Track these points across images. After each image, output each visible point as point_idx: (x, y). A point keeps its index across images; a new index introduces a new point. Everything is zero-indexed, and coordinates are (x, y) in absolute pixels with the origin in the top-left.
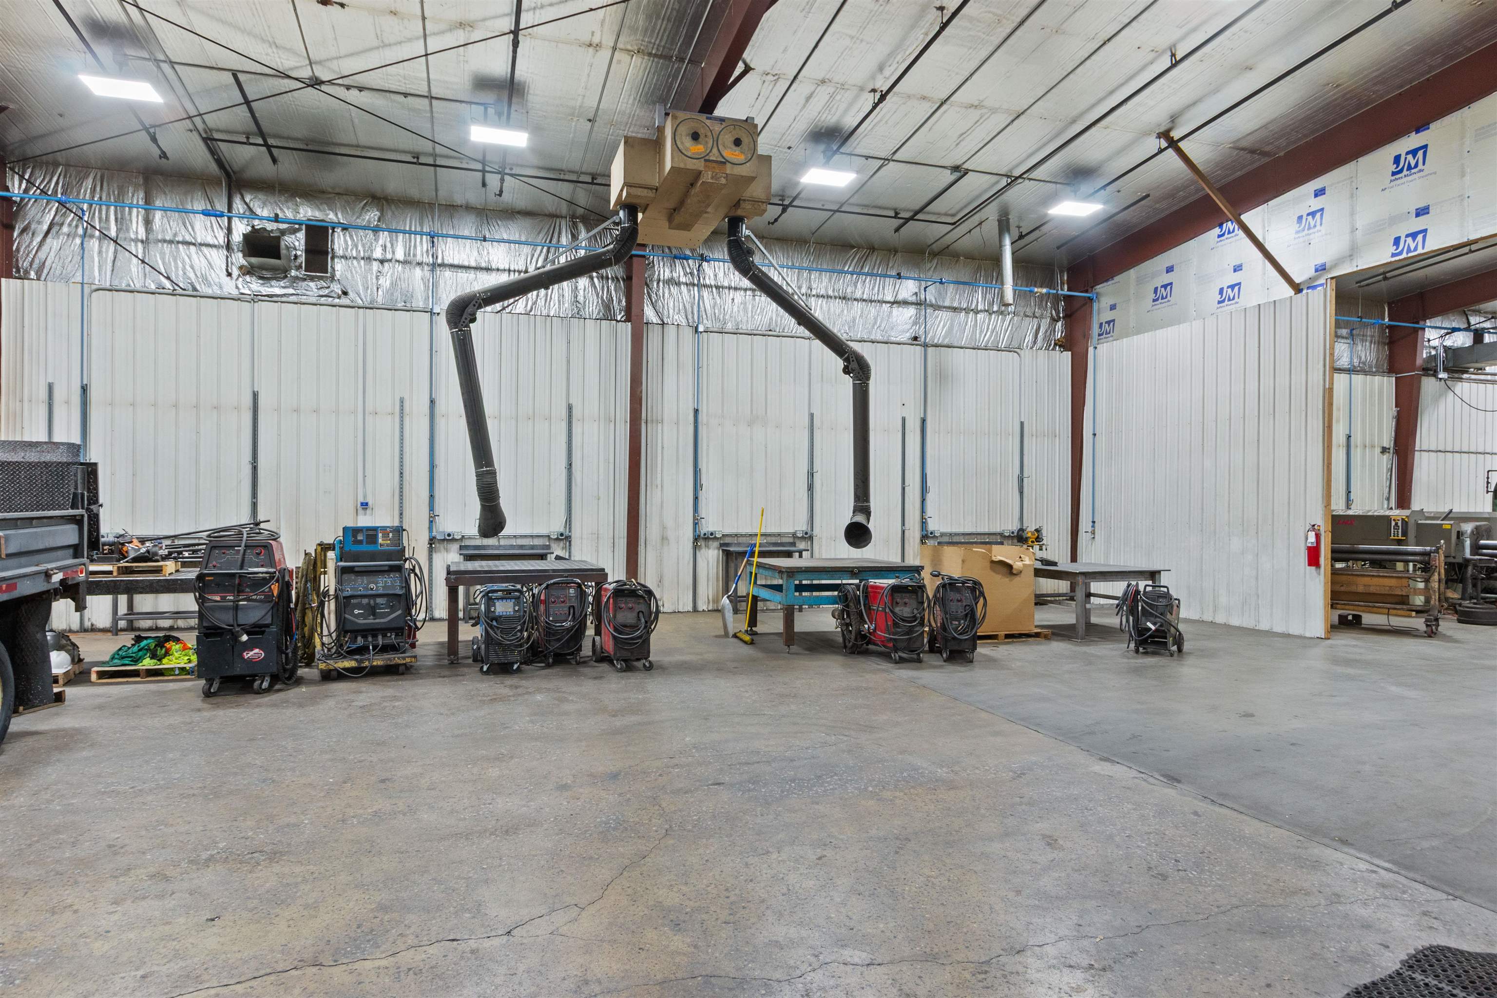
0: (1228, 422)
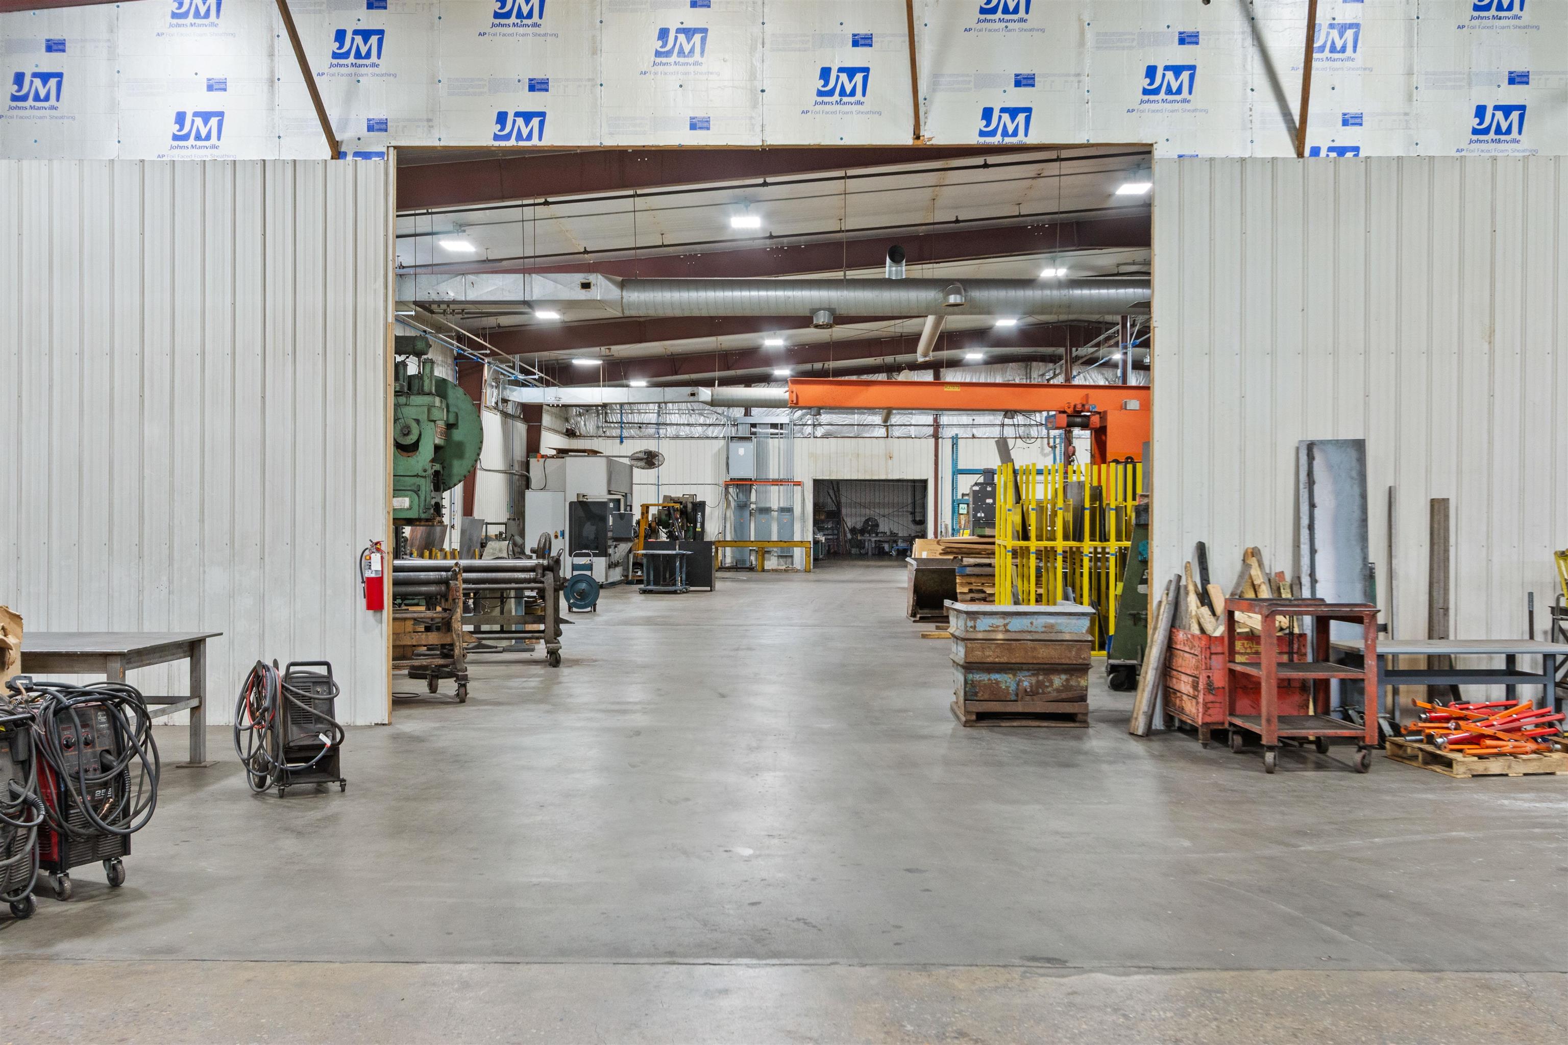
0: (168, 360)
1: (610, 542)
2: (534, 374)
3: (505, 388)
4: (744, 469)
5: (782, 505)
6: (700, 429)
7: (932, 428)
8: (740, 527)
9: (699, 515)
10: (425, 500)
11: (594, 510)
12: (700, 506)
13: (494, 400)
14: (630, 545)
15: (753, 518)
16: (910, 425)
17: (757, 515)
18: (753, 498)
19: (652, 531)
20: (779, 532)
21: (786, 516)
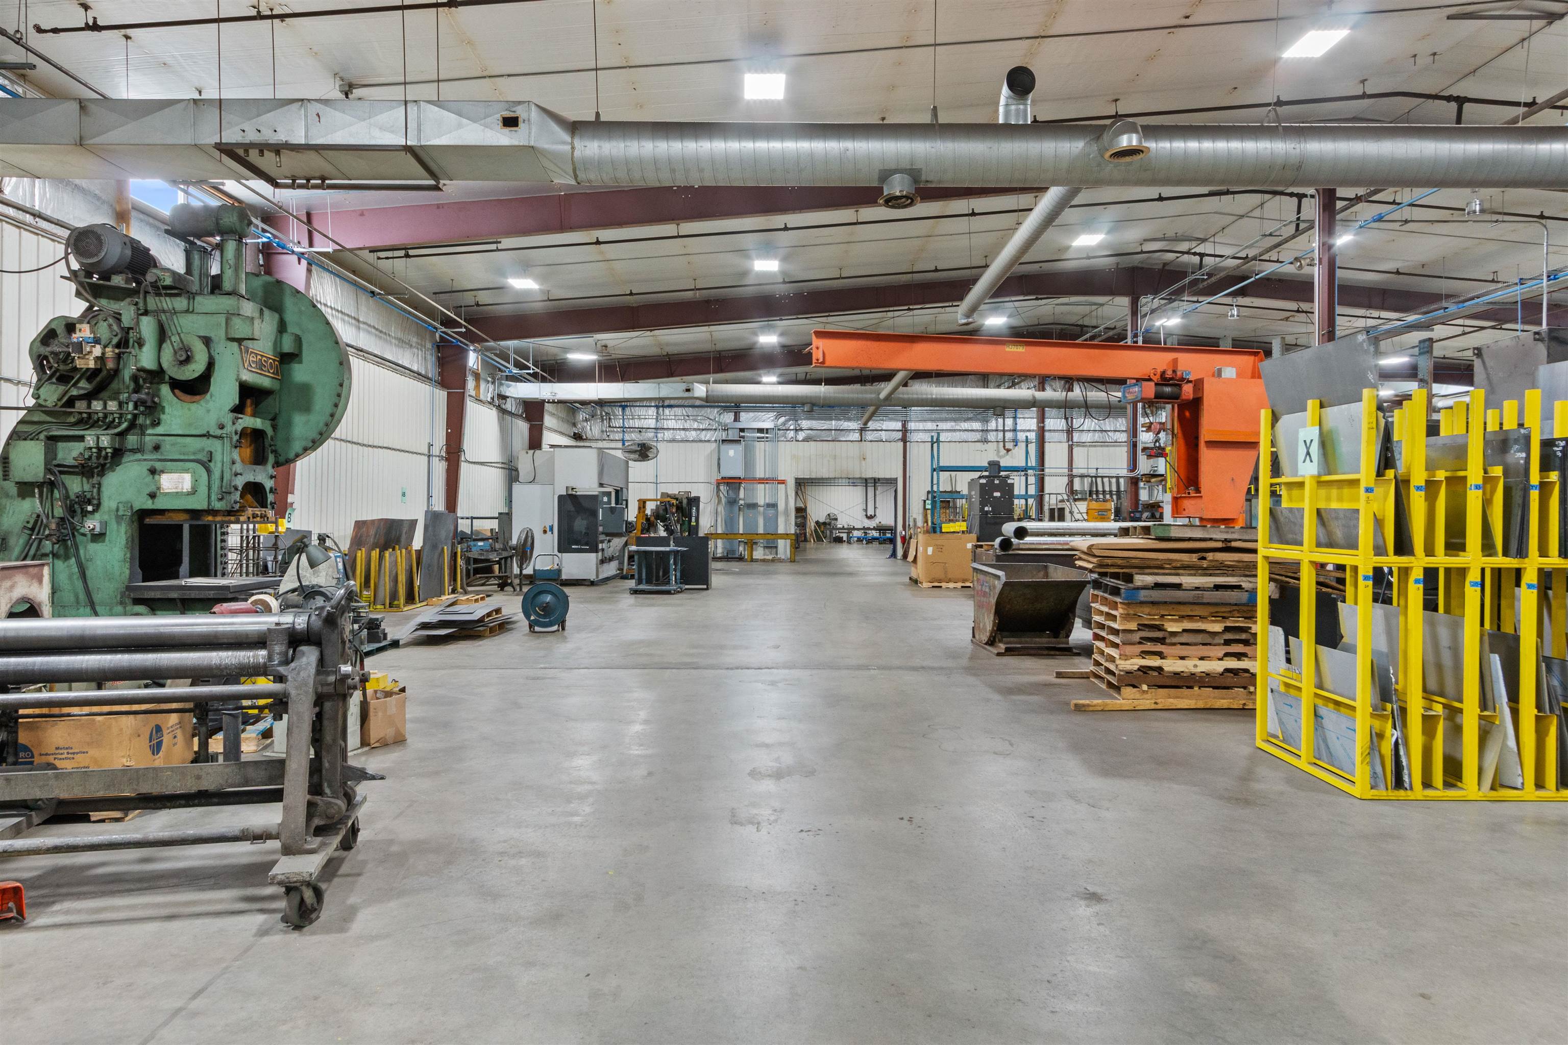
1: (602, 537)
2: (529, 368)
3: (501, 384)
4: (734, 469)
5: (767, 501)
6: (694, 433)
7: (901, 433)
8: (730, 522)
9: (694, 510)
10: (222, 478)
11: (586, 504)
12: (694, 501)
13: (490, 395)
14: (624, 539)
15: (741, 513)
16: (881, 430)
17: (746, 511)
18: (742, 495)
19: (649, 525)
20: (765, 525)
21: (771, 512)
